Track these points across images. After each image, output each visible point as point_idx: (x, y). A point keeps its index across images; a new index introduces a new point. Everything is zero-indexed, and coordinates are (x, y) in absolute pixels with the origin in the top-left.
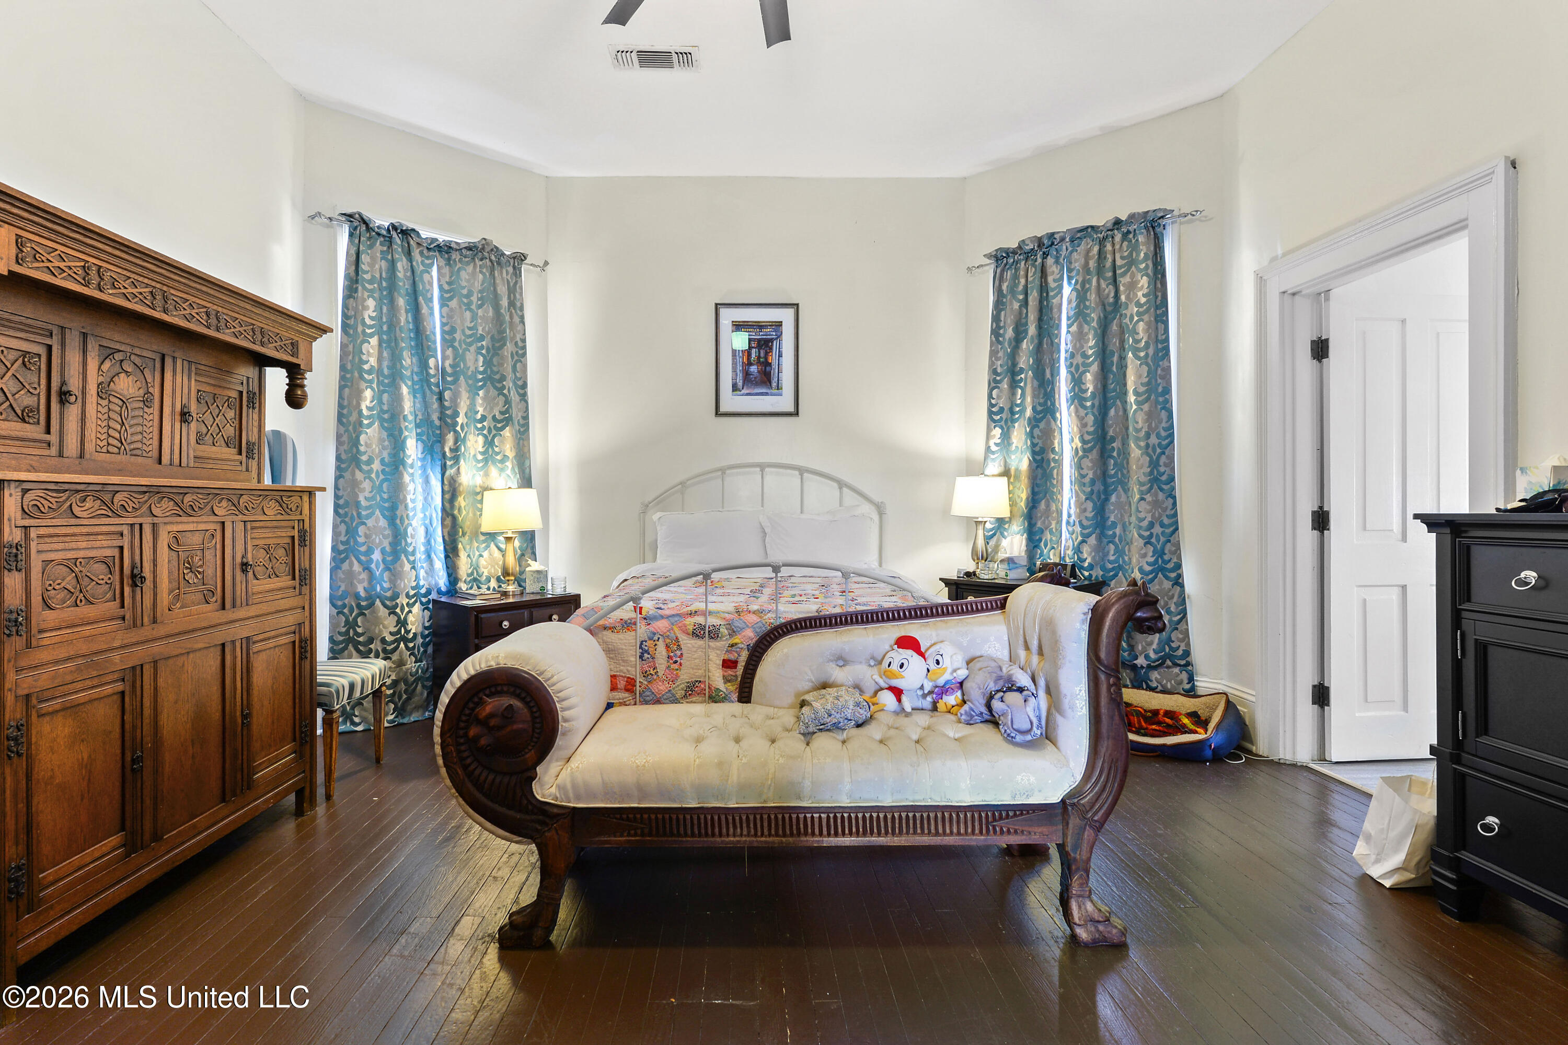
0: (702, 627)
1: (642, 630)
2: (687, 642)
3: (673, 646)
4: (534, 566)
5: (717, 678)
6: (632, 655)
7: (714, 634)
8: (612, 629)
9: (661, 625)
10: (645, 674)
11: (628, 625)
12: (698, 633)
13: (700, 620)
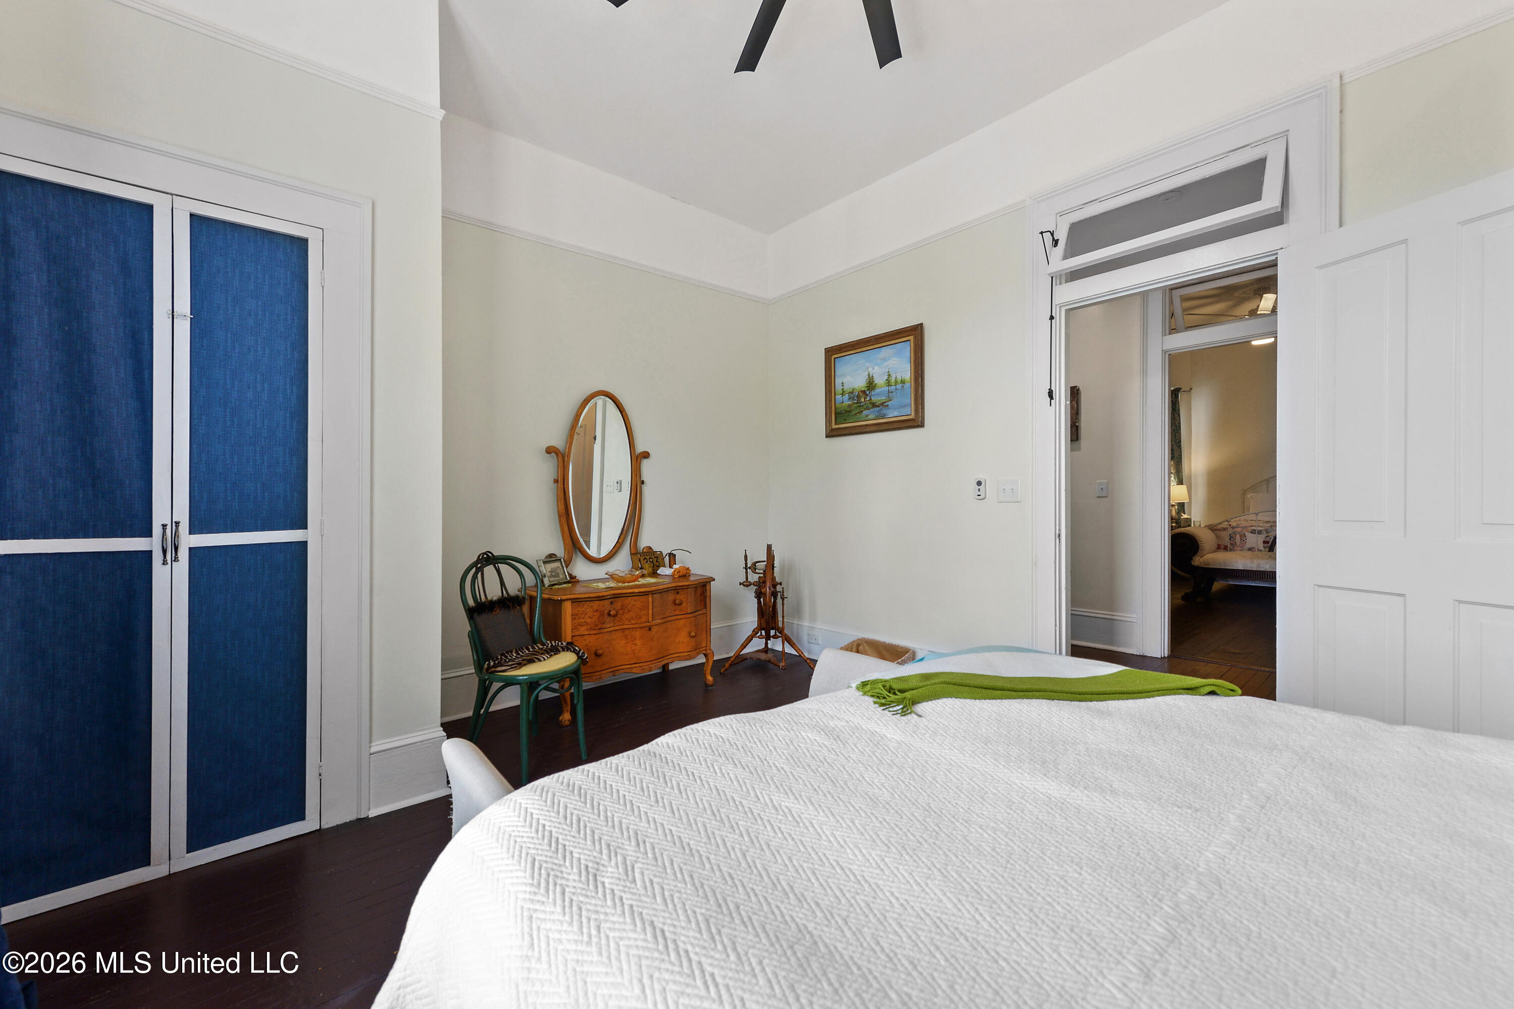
0: (1254, 530)
1: (1230, 531)
2: (1249, 535)
3: (1243, 536)
4: (1185, 516)
5: (1261, 546)
6: (1227, 538)
7: (1260, 532)
8: (1219, 530)
9: (1239, 530)
10: (1232, 544)
11: (1225, 529)
12: (1253, 532)
13: (1253, 528)
